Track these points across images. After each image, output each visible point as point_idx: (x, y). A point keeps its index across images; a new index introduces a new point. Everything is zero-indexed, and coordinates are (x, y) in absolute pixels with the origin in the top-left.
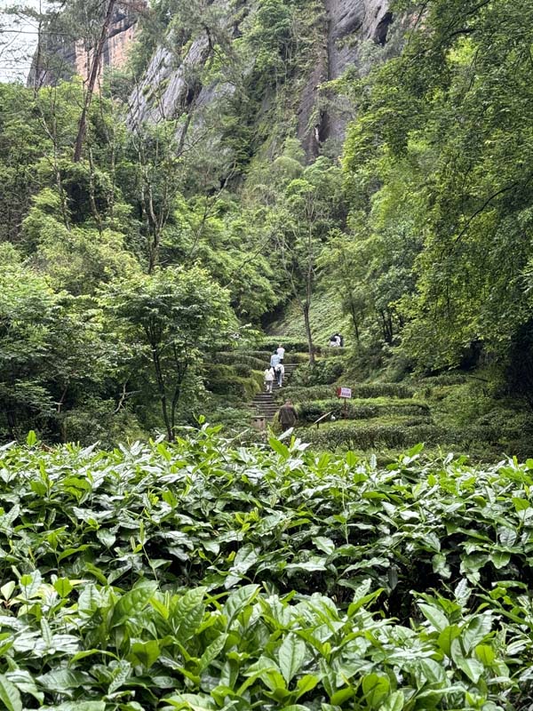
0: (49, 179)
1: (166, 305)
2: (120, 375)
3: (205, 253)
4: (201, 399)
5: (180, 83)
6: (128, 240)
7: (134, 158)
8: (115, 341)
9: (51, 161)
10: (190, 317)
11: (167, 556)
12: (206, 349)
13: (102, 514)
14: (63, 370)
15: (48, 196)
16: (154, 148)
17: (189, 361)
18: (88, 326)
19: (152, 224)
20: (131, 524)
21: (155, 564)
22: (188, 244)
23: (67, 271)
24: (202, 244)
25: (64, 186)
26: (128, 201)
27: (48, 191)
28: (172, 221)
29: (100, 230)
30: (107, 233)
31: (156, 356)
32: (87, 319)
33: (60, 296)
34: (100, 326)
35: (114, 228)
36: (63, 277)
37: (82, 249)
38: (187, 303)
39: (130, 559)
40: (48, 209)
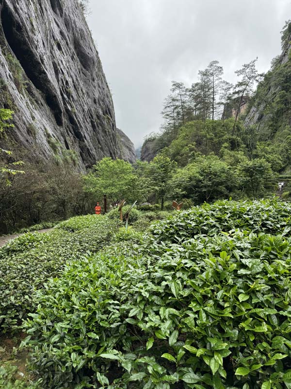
0: (226, 141)
1: (254, 168)
2: (242, 185)
3: (264, 155)
4: (263, 190)
5: (258, 115)
6: (245, 153)
7: (247, 134)
8: (242, 177)
9: (226, 136)
10: (260, 171)
11: (266, 227)
12: (264, 178)
13: (250, 216)
14: (229, 183)
15: (226, 144)
16: (251, 131)
17: (260, 181)
18: (235, 173)
19: (251, 149)
20: (257, 219)
21: (264, 229)
22: (260, 153)
23: (230, 161)
24: (263, 153)
25: (230, 142)
26: (245, 144)
27: (226, 143)
28: (256, 148)
29: (238, 151)
30: (240, 152)
31: (252, 180)
32: (235, 172)
33: (228, 167)
34: (238, 173)
35: (241, 151)
36: (229, 163)
37: (234, 156)
38: (260, 167)
39: (257, 227)
40: (226, 147)
